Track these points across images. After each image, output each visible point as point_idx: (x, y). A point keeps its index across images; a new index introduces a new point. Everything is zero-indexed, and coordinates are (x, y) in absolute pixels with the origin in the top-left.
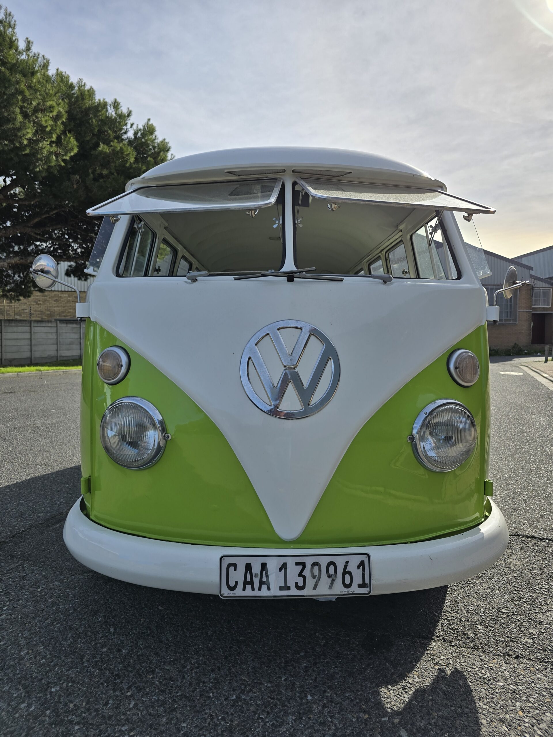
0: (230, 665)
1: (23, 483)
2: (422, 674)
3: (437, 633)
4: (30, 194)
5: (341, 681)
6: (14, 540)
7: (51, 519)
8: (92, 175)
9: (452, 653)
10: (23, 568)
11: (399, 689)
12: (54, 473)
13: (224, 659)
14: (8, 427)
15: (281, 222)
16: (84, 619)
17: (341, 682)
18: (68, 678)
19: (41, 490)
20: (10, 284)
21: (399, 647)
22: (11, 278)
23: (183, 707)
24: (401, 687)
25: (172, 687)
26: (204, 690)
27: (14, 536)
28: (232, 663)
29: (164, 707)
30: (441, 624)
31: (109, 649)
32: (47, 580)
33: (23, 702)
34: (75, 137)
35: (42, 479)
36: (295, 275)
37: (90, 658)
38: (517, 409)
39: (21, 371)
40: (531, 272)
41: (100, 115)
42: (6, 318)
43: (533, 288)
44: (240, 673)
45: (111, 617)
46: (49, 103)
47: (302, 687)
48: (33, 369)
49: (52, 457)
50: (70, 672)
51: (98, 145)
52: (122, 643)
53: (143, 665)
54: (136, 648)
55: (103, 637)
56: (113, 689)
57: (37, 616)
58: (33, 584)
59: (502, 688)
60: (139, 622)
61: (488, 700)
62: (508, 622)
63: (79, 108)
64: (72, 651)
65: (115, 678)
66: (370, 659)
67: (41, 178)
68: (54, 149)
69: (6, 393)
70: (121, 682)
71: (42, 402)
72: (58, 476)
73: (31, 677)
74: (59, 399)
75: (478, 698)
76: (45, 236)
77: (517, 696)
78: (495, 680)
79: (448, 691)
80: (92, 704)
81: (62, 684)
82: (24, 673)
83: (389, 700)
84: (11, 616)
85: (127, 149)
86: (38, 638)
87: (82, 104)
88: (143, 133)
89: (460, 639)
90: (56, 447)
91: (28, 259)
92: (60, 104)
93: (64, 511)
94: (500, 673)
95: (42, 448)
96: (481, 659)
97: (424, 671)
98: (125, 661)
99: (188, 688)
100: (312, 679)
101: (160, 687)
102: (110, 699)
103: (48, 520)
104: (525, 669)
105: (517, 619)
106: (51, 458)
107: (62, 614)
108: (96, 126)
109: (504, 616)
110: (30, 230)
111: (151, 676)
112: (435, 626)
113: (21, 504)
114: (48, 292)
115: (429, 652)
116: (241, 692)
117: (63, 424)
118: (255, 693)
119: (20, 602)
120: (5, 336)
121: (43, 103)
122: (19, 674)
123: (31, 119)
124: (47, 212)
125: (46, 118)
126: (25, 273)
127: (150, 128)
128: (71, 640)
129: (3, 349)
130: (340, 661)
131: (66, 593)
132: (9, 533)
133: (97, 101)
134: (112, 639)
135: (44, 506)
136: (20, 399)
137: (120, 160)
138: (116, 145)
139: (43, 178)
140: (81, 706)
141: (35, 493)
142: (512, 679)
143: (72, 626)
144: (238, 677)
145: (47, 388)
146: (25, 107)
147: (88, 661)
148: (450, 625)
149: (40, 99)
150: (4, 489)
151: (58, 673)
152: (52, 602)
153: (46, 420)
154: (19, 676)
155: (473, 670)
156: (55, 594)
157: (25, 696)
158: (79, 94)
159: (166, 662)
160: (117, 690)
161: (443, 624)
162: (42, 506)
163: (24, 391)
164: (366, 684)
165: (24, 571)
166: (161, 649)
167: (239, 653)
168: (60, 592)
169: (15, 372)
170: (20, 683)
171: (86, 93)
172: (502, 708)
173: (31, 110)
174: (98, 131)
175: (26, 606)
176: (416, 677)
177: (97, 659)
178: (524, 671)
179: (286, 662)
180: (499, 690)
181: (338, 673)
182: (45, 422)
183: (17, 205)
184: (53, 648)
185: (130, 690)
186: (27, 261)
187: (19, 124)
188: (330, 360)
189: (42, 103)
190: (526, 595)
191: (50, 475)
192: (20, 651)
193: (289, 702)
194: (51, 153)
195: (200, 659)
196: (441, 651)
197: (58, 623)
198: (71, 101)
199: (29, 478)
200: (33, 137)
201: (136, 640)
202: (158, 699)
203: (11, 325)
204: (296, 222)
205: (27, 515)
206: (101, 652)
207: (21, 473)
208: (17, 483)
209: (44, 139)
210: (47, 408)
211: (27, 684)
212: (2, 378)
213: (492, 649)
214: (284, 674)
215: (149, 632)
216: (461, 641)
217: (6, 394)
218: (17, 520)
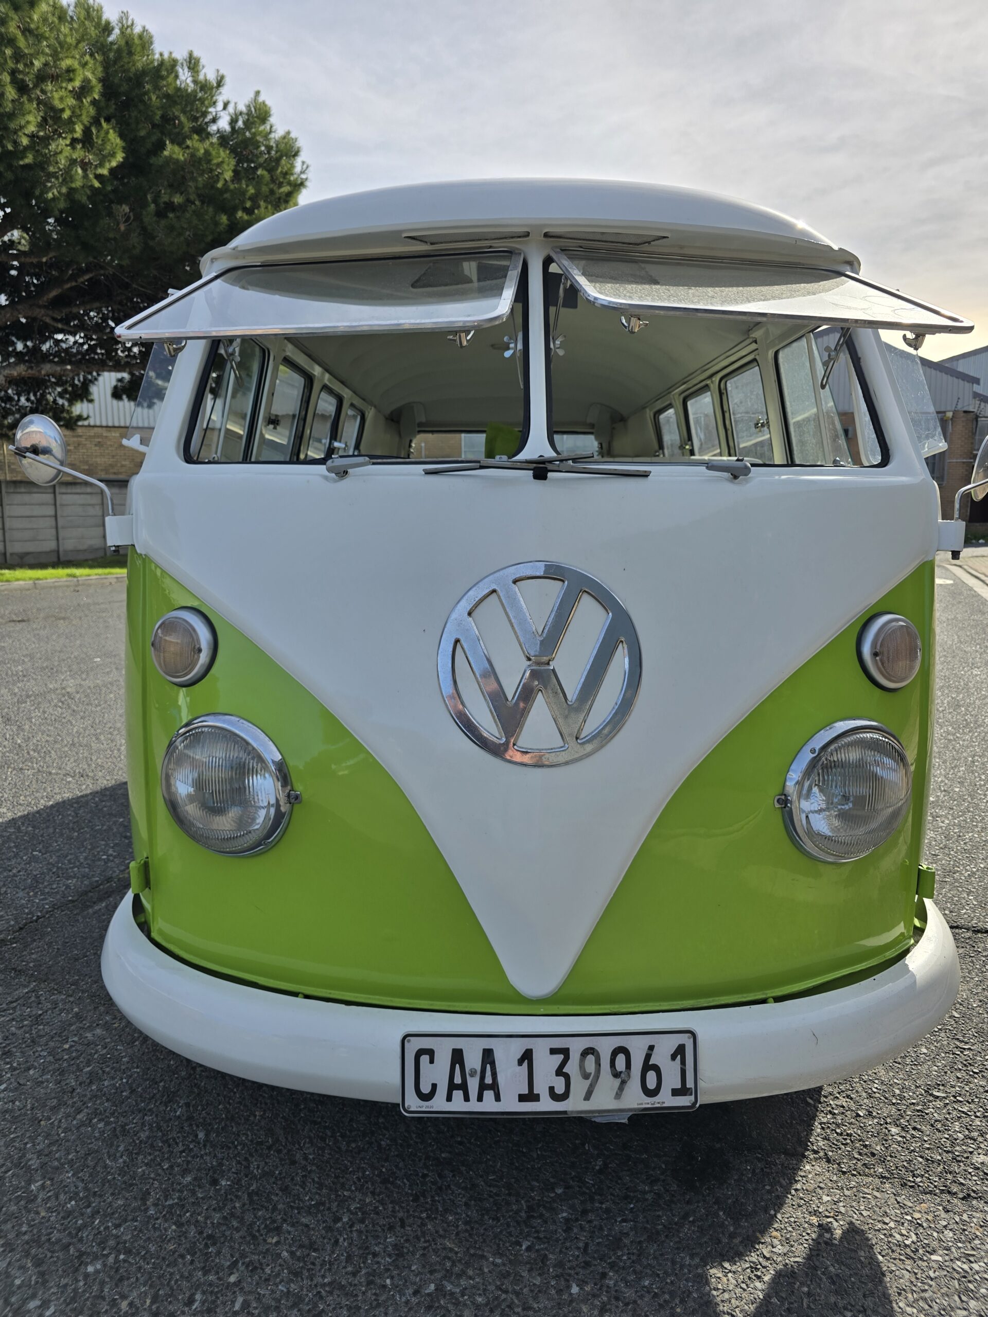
0: (424, 1215)
1: (40, 815)
2: (788, 1236)
3: (812, 1144)
4: (40, 242)
5: (635, 1251)
6: (20, 937)
7: (90, 891)
8: (153, 206)
9: (842, 1188)
10: (38, 997)
11: (744, 1270)
12: (97, 793)
13: (412, 1201)
14: (15, 694)
15: (520, 346)
16: (150, 1110)
17: (633, 1254)
18: (118, 1244)
19: (73, 829)
20: (13, 414)
21: (742, 1175)
22: (14, 403)
23: (334, 1309)
24: (748, 1265)
25: (313, 1264)
26: (375, 1270)
27: (21, 929)
28: (426, 1210)
29: (299, 1310)
30: (821, 1124)
31: (195, 1179)
32: (81, 1025)
33: (34, 1296)
34: (117, 129)
35: (75, 805)
36: (549, 466)
37: (159, 1198)
38: (945, 656)
39: (41, 577)
40: (976, 388)
41: (165, 86)
42: (8, 479)
43: (977, 417)
44: (441, 1232)
45: (199, 1108)
46: (66, 63)
47: (560, 1264)
48: (62, 572)
49: (94, 758)
50: (122, 1229)
51: (162, 147)
52: (221, 1164)
53: (260, 1213)
54: (247, 1176)
55: (183, 1151)
56: (203, 1268)
57: (61, 1104)
58: (56, 1034)
59: (941, 1268)
60: (252, 1118)
61: (915, 1296)
62: (947, 1119)
63: (124, 71)
64: (125, 1182)
65: (206, 1244)
66: (688, 1202)
67: (57, 213)
68: (79, 154)
69: (14, 621)
70: (218, 1253)
71: (78, 642)
72: (105, 799)
73: (50, 1239)
74: (109, 635)
75: (895, 1289)
76: (72, 324)
77: (971, 1286)
78: (927, 1249)
79: (837, 1275)
80: (162, 1301)
81: (107, 1256)
82: (35, 1231)
83: (726, 1296)
84: (14, 1103)
85: (218, 153)
86: (63, 1153)
87: (129, 63)
88: (248, 120)
89: (857, 1156)
90: (102, 737)
91: (42, 369)
92: (86, 64)
93: (114, 875)
94: (935, 1234)
95: (76, 740)
96: (898, 1203)
97: (790, 1229)
98: (225, 1205)
99: (345, 1267)
100: (578, 1248)
101: (291, 1263)
102: (196, 1290)
103: (86, 893)
104: (982, 1224)
105: (963, 1112)
106: (91, 760)
107: (108, 1100)
108: (158, 109)
109: (938, 1103)
110: (43, 311)
111: (274, 1240)
112: (809, 1130)
113: (33, 859)
114: (84, 428)
115: (799, 1186)
116: (444, 1277)
117: (115, 688)
118: (471, 1278)
119: (31, 1072)
120: (9, 510)
121: (55, 62)
122: (25, 1233)
123: (33, 96)
124: (73, 277)
125: (61, 93)
126: (38, 394)
127: (260, 109)
128: (124, 1157)
129: (7, 535)
130: (632, 1206)
131: (116, 1053)
132: (12, 923)
133: (157, 56)
134: (202, 1156)
135: (78, 864)
136: (38, 635)
137: (206, 176)
138: (197, 144)
139: (62, 212)
140: (142, 1306)
141: (62, 835)
142: (959, 1248)
143: (127, 1127)
144: (439, 1241)
145: (87, 612)
146: (20, 72)
147: (155, 1205)
148: (838, 1126)
149: (47, 55)
150: (6, 827)
151: (100, 1233)
152: (90, 1073)
153: (85, 680)
154: (26, 1237)
155: (885, 1226)
156: (96, 1056)
157: (37, 1283)
158: (123, 43)
159: (302, 1208)
160: (209, 1271)
161: (824, 1123)
162: (74, 863)
163: (46, 618)
164: (682, 1260)
165: (39, 1003)
166: (292, 1179)
167: (440, 1188)
168: (104, 1051)
169: (30, 579)
170: (27, 1254)
171: (137, 41)
172: (943, 1312)
173: (32, 76)
174: (162, 117)
175: (42, 1082)
176: (776, 1242)
177: (173, 1200)
178: (981, 1230)
179: (530, 1209)
180: (935, 1271)
181: (627, 1234)
182: (83, 683)
183: (15, 263)
184: (91, 1175)
185: (235, 1270)
186: (40, 372)
187: (10, 105)
188: (621, 644)
189: (52, 64)
190: (979, 1058)
191: (90, 797)
192: (29, 1182)
193: (535, 1298)
194: (73, 162)
195: (368, 1200)
196: (822, 1185)
197: (100, 1120)
198: (108, 57)
199: (51, 803)
200: (38, 132)
201: (246, 1159)
202: (289, 1292)
203: (18, 490)
204: (552, 346)
205: (46, 884)
206: (180, 1184)
207: (37, 792)
208: (28, 814)
209: (60, 135)
210: (86, 654)
211: (40, 1256)
212: (5, 590)
213: (919, 1180)
214: (527, 1236)
215: (270, 1140)
216: (858, 1160)
217: (12, 624)
218: (28, 893)
